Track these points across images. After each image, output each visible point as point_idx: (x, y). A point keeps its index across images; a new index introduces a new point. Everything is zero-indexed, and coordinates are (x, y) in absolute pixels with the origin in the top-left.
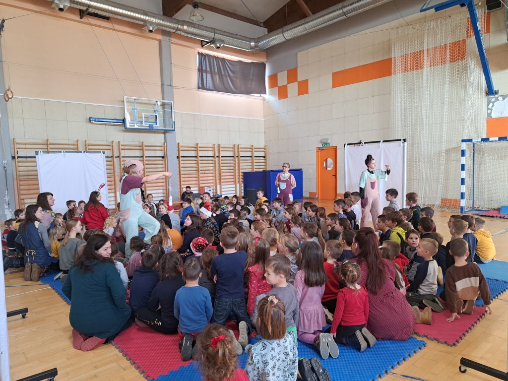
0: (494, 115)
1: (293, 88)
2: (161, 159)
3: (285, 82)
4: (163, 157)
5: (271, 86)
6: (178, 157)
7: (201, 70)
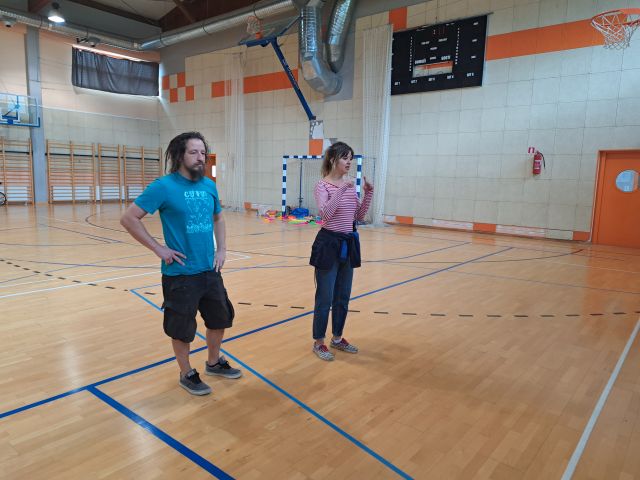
0: (314, 137)
1: (182, 92)
2: (25, 155)
3: (175, 86)
4: (28, 153)
5: (164, 88)
6: (46, 154)
7: (75, 67)
